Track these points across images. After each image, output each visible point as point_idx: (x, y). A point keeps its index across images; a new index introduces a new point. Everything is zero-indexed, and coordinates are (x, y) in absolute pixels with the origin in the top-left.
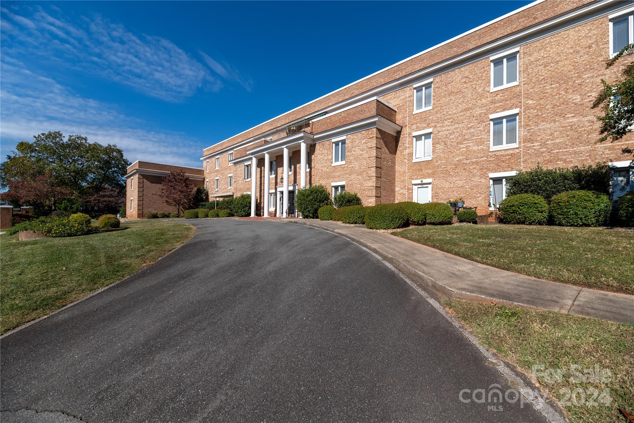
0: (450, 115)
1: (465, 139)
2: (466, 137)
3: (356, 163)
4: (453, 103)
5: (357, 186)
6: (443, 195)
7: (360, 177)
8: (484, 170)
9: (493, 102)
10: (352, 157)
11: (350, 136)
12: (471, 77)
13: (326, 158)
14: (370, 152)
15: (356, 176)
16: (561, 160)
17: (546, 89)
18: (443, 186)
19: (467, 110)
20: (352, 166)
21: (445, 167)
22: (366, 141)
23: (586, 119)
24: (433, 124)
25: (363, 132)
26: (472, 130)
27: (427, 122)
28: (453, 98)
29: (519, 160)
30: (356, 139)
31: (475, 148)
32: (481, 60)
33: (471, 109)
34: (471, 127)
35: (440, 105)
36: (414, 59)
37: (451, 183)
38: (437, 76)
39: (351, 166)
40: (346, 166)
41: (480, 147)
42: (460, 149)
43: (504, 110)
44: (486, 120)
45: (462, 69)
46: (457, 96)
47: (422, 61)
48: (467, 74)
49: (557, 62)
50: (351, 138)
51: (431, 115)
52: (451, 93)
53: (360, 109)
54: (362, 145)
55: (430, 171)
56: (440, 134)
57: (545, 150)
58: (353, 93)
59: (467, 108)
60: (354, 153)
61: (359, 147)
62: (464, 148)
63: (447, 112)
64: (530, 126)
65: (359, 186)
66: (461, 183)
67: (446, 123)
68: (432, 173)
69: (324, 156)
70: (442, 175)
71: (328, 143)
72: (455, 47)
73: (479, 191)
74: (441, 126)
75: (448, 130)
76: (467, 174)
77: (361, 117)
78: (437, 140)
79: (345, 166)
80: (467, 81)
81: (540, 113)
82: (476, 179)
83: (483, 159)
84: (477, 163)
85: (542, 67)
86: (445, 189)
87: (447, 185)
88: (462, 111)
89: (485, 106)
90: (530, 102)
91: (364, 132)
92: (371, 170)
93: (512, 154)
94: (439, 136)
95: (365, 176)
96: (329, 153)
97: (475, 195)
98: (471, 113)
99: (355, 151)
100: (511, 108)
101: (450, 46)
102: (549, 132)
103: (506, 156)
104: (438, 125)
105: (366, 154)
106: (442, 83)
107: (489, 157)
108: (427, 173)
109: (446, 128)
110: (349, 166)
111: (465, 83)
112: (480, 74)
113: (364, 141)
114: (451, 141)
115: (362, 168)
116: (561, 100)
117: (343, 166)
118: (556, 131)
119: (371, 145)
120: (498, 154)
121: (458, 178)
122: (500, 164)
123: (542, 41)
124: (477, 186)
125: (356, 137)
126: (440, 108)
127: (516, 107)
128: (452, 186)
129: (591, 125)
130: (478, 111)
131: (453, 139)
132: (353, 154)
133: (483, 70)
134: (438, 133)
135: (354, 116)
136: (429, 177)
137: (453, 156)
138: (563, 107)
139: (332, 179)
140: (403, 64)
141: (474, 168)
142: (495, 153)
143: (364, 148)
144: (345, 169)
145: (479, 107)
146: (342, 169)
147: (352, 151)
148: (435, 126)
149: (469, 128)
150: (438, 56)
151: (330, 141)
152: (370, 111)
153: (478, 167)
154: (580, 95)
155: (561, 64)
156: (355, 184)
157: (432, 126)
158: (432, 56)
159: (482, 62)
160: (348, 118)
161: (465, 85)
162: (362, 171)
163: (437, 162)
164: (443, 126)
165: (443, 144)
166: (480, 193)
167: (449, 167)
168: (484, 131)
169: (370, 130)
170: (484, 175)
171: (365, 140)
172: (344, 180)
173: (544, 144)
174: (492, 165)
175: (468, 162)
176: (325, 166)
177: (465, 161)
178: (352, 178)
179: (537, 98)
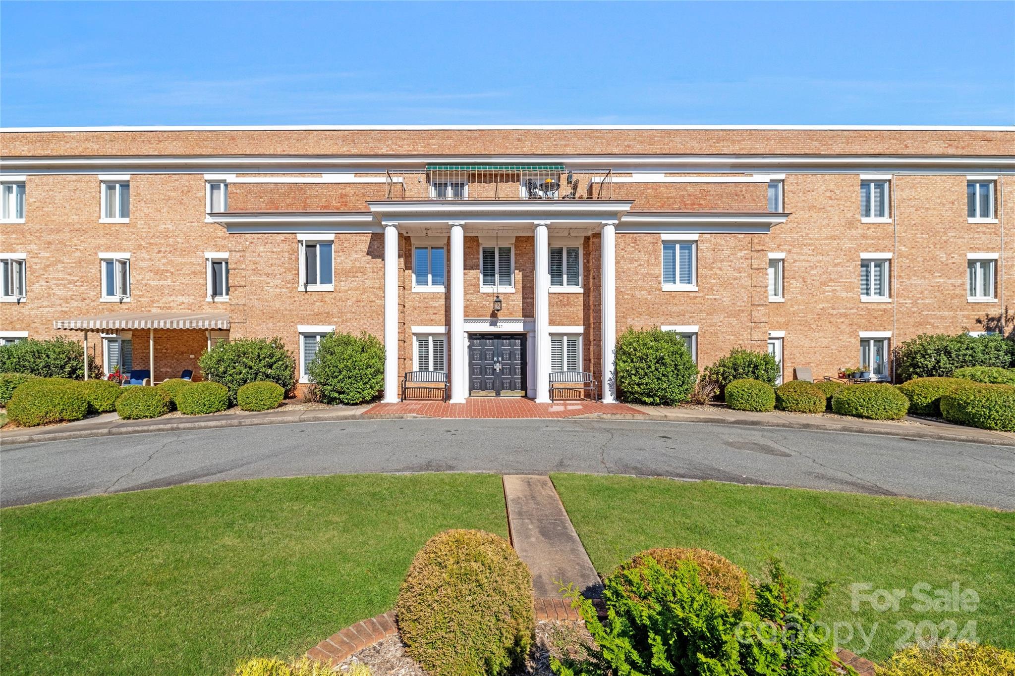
0: (811, 239)
1: (831, 280)
2: (833, 277)
3: (725, 294)
4: (815, 222)
5: (727, 337)
6: (801, 358)
7: (734, 321)
8: (855, 326)
9: (864, 237)
10: (714, 279)
11: (709, 236)
12: (838, 192)
13: (644, 271)
14: (756, 277)
15: (725, 317)
16: (929, 323)
17: (917, 238)
18: (802, 344)
19: (833, 238)
20: (716, 297)
21: (804, 317)
22: (747, 254)
23: (950, 281)
24: (786, 247)
25: (740, 236)
26: (840, 269)
27: (778, 241)
28: (815, 215)
29: (892, 319)
30: (723, 246)
31: (844, 294)
32: (850, 174)
33: (839, 238)
34: (839, 264)
35: (796, 220)
36: (754, 132)
37: (812, 340)
38: (791, 174)
39: (711, 297)
40: (701, 295)
41: (850, 295)
42: (824, 292)
43: (877, 250)
44: (856, 259)
45: (827, 177)
46: (821, 214)
47: (767, 140)
48: (832, 187)
49: (927, 209)
50: (711, 241)
51: (782, 232)
52: (812, 208)
53: (732, 189)
54: (738, 259)
55: (782, 320)
56: (797, 264)
57: (916, 309)
58: (629, 146)
59: (834, 236)
60: (718, 272)
61: (730, 264)
62: (830, 292)
63: (807, 234)
64: (902, 278)
65: (733, 337)
66: (825, 342)
67: (805, 250)
68: (785, 322)
69: (640, 265)
70: (800, 327)
71: (649, 238)
72: (816, 141)
73: (848, 355)
74: (797, 253)
75: (807, 261)
76: (833, 329)
77: (736, 206)
78: (792, 273)
79: (697, 295)
80: (833, 197)
81: (912, 265)
82: (845, 338)
83: (852, 311)
84: (845, 315)
85: (913, 210)
86: (804, 349)
87: (807, 343)
88: (826, 238)
89: (856, 240)
90: (903, 248)
91: (742, 236)
92: (759, 310)
93: (885, 310)
94: (795, 266)
95: (746, 319)
96: (653, 261)
97: (843, 359)
98: (838, 244)
99: (720, 269)
100: (883, 251)
101: (809, 135)
102: (919, 289)
103: (878, 311)
104: (794, 250)
105: (746, 279)
106: (800, 187)
107: (859, 309)
108: (777, 322)
109: (805, 257)
110: (707, 297)
111: (830, 198)
112: (849, 193)
113: (743, 254)
114: (813, 278)
115: (738, 304)
116: (930, 254)
117: (691, 294)
118: (926, 290)
119: (759, 265)
120: (869, 306)
121: (821, 334)
122: (872, 321)
123: (913, 177)
124: (846, 347)
125: (723, 242)
126: (796, 224)
127: (889, 251)
128: (813, 345)
129: (953, 290)
130: (847, 244)
131: (815, 275)
132: (716, 274)
133: (852, 188)
134: (794, 263)
135: (718, 200)
136: (780, 328)
137: (816, 301)
138: (932, 263)
139: (663, 318)
140: (735, 132)
141: (843, 322)
142: (867, 305)
143: (743, 268)
144: (696, 301)
145: (849, 239)
146: (689, 301)
147: (714, 268)
148: (790, 251)
149: (836, 265)
150: (793, 143)
151: (657, 236)
152: (754, 200)
153: (847, 321)
154: (946, 254)
155: (930, 212)
156: (723, 332)
157: (785, 249)
158: (782, 139)
159: (850, 178)
160: (704, 199)
161: (830, 202)
162: (739, 310)
163: (792, 306)
164: (802, 254)
165: (801, 280)
166: (849, 357)
167: (810, 316)
168: (854, 272)
169: (756, 235)
170: (854, 334)
171: (745, 252)
172: (693, 323)
173: (915, 303)
174: (863, 321)
175: (835, 312)
176: (642, 288)
177: (831, 311)
178: (714, 321)
179: (909, 245)
